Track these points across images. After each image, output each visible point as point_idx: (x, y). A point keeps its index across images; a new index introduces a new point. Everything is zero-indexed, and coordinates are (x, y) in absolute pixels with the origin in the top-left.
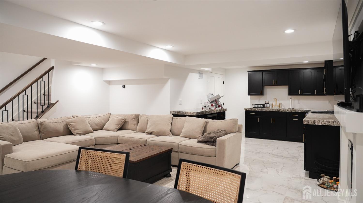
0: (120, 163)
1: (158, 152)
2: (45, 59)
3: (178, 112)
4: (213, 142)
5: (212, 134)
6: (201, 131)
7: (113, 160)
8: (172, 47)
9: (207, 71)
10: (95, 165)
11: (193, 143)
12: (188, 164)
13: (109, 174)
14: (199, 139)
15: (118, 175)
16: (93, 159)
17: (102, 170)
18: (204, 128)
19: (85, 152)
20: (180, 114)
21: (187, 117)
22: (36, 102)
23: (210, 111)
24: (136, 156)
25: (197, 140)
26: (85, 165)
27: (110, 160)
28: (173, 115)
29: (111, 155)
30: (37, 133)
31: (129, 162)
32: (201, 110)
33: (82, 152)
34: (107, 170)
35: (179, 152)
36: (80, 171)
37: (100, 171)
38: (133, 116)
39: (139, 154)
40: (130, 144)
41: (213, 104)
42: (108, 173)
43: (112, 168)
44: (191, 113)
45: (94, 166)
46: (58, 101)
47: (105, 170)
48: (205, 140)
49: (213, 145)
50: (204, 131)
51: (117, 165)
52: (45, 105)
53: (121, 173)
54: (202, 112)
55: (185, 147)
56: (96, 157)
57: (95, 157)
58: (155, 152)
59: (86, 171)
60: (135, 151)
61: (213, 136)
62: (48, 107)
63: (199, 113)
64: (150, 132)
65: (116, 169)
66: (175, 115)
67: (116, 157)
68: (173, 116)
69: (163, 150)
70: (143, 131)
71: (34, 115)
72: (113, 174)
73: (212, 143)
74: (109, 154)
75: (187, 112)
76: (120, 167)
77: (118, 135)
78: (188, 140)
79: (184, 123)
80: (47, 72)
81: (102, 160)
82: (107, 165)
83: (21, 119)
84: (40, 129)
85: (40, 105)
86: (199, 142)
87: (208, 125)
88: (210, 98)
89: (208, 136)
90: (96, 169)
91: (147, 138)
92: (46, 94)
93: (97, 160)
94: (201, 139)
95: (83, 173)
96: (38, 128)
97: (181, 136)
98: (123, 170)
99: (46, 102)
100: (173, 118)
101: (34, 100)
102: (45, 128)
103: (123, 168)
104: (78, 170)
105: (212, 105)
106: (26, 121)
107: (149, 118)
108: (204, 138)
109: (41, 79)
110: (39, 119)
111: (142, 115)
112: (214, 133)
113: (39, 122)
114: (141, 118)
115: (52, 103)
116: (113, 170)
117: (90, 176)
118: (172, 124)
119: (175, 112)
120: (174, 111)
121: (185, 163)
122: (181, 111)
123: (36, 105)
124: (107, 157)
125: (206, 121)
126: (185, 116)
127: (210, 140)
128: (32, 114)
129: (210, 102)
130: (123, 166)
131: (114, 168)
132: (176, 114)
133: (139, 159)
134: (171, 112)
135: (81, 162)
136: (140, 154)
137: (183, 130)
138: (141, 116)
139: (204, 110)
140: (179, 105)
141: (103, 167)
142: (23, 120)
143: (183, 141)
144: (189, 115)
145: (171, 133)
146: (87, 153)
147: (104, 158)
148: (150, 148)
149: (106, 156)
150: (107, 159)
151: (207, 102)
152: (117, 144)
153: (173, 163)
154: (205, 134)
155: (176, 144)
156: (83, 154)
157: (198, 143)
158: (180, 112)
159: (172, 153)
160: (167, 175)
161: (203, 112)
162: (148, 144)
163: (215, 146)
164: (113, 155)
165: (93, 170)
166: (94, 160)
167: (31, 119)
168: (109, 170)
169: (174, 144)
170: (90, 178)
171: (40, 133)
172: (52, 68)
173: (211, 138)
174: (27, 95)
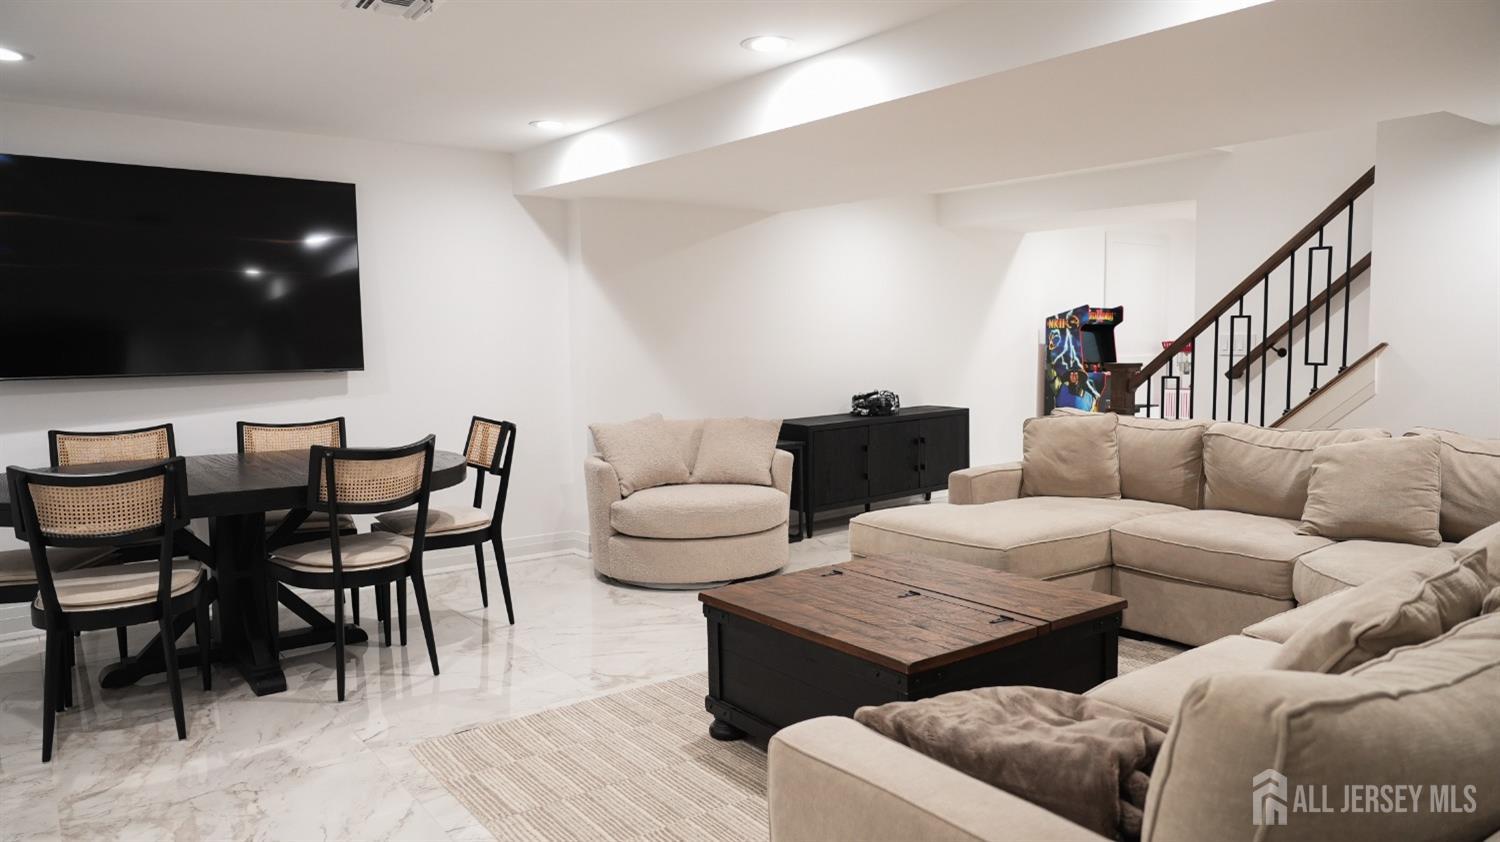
46: (1382, 347)
62: (1343, 373)
80: (1347, 200)
84: (1204, 464)
96: (1199, 456)
109: (1313, 241)
171: (1201, 481)
172: (1370, 178)
174: (1249, 317)
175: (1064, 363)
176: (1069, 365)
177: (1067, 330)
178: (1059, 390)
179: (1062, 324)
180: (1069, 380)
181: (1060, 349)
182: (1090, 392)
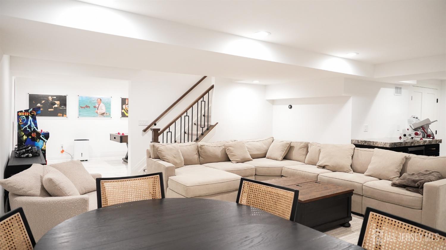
0: (286, 202)
1: (334, 192)
2: (205, 77)
3: (362, 141)
4: (418, 187)
5: (416, 175)
6: (397, 170)
7: (278, 197)
8: (355, 54)
9: (409, 85)
10: (258, 201)
11: (385, 185)
12: (379, 216)
13: (274, 213)
14: (393, 181)
15: (284, 216)
16: (255, 193)
17: (266, 207)
18: (403, 166)
19: (247, 184)
20: (365, 144)
21: (376, 149)
22: (196, 124)
23: (412, 143)
24: (305, 194)
25: (390, 182)
26: (247, 199)
27: (274, 196)
28: (354, 144)
29: (277, 191)
30: (196, 156)
31: (298, 201)
32: (399, 141)
33: (244, 184)
34: (271, 208)
35: (363, 196)
36: (241, 205)
37: (263, 207)
38: (302, 144)
39: (308, 193)
40: (297, 179)
41: (419, 133)
42: (272, 211)
43: (277, 206)
44: (383, 143)
45: (256, 201)
46: (217, 123)
47: (269, 208)
48: (405, 184)
49: (418, 192)
50: (402, 170)
51: (283, 203)
52: (204, 127)
53: (288, 215)
54: (399, 143)
55: (372, 189)
56: (259, 191)
57: (257, 191)
58: (329, 192)
59: (248, 206)
60: (303, 188)
61: (417, 178)
62: (208, 129)
63: (395, 144)
64: (323, 166)
65: (282, 208)
66: (357, 146)
67: (282, 194)
68: (355, 146)
69: (340, 190)
70: (313, 163)
71: (195, 138)
72: (278, 213)
73: (415, 189)
74: (274, 190)
75: (376, 143)
76: (287, 207)
77: (282, 166)
78: (377, 180)
79: (371, 158)
80: (208, 91)
81: (266, 195)
82: (272, 202)
83: (183, 141)
84: (199, 153)
85: (200, 127)
86: (394, 185)
87: (410, 163)
88: (413, 123)
89: (409, 179)
90: (259, 205)
91: (318, 173)
92: (205, 114)
93: (260, 195)
94: (397, 181)
95: (244, 208)
96: (198, 151)
97: (365, 173)
98: (290, 211)
99: (206, 124)
100: (354, 149)
101: (194, 122)
102: (205, 152)
103: (291, 209)
104: (239, 204)
105: (416, 134)
106: (187, 143)
107: (322, 148)
108: (403, 181)
109: (202, 99)
110: (199, 142)
111: (313, 143)
112: (419, 175)
113: (199, 146)
114: (311, 147)
115: (211, 125)
116: (278, 209)
117: (252, 213)
118: (354, 156)
119: (358, 141)
120: (356, 140)
121: (375, 214)
122: (367, 140)
123: (196, 126)
124: (272, 193)
125: (406, 156)
126: (373, 147)
127: (412, 184)
128: (193, 136)
129: (413, 130)
130: (291, 207)
131: (279, 207)
132: (360, 144)
133: (309, 199)
134: (352, 140)
135: (242, 195)
136: (310, 192)
137: (369, 167)
138: (312, 145)
139: (402, 141)
140: (364, 131)
141: (266, 203)
142: (184, 142)
143: (370, 182)
144: (379, 147)
145: (352, 170)
146: (249, 186)
147: (268, 193)
148: (322, 186)
149: (270, 191)
150: (271, 195)
151: (408, 129)
152: (281, 177)
153: (353, 210)
154: (404, 174)
155: (359, 184)
156: (245, 186)
157: (392, 186)
158: (365, 142)
159: (352, 196)
160: (345, 223)
161: (401, 143)
162: (320, 181)
163: (420, 193)
164: (279, 191)
165: (256, 206)
166: (257, 195)
167: (192, 141)
168: (274, 209)
169: (356, 184)
170: (253, 215)
171: (199, 157)
172: (212, 87)
173: (415, 181)
174: (189, 116)
175: (28, 129)
176: (31, 130)
177: (30, 116)
178: (26, 140)
179: (27, 114)
180: (31, 136)
181: (26, 124)
182: (42, 140)
